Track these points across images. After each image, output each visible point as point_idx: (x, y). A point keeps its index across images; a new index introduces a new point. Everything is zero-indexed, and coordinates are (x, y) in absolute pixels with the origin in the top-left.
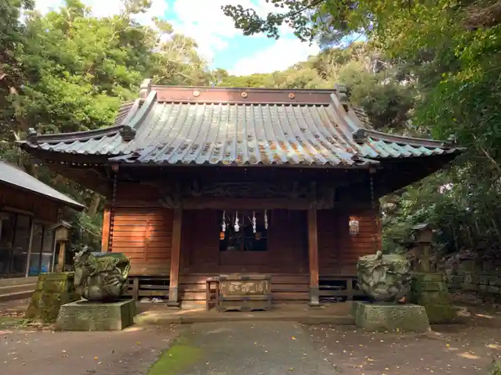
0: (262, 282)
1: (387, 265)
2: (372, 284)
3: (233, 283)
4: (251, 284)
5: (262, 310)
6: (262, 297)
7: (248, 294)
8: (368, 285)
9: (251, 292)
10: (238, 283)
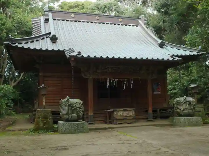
0: (132, 111)
1: (188, 102)
2: (182, 109)
3: (120, 112)
4: (127, 112)
5: (132, 123)
6: (132, 118)
7: (126, 116)
8: (181, 110)
9: (127, 115)
10: (121, 112)
